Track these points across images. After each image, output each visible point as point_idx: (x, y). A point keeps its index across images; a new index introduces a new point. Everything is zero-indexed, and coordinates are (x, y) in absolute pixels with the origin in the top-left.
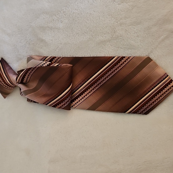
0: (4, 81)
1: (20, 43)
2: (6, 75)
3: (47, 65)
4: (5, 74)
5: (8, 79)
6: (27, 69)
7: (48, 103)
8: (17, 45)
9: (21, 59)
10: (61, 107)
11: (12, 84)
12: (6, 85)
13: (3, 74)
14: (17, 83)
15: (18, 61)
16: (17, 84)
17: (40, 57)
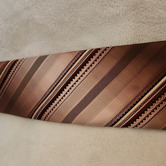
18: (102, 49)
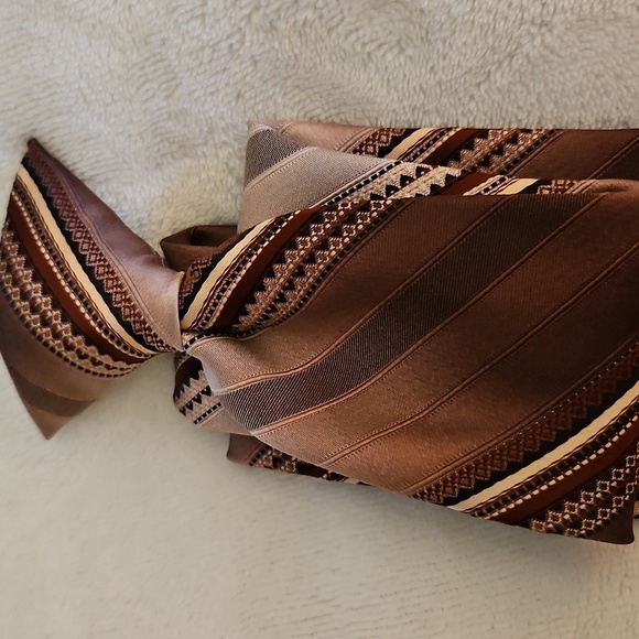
0: (69, 314)
1: (195, 23)
2: (89, 271)
3: (433, 187)
4: (81, 259)
5: (107, 299)
6: (279, 221)
7: (465, 495)
8: (163, 42)
9: (183, 148)
10: (575, 523)
11: (139, 339)
12: (88, 343)
13: (60, 262)
14: (182, 331)
15: (158, 166)
16: (187, 338)
17: (349, 134)
18: (495, 135)
